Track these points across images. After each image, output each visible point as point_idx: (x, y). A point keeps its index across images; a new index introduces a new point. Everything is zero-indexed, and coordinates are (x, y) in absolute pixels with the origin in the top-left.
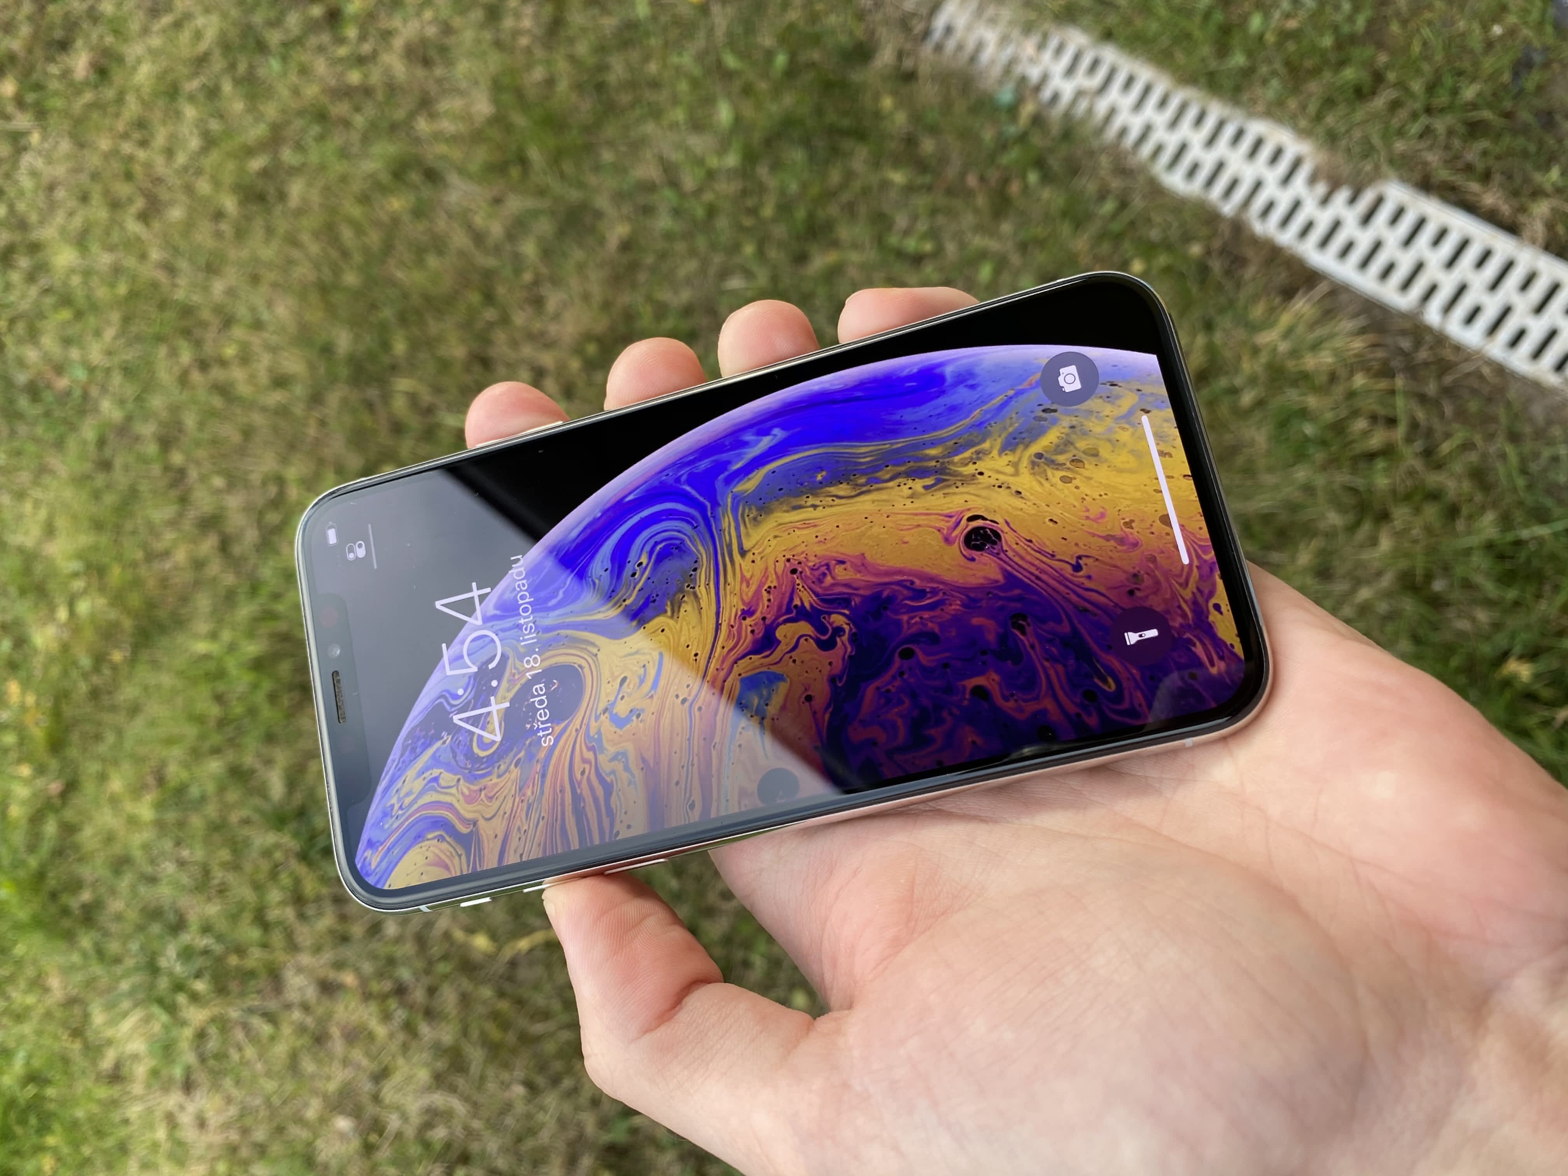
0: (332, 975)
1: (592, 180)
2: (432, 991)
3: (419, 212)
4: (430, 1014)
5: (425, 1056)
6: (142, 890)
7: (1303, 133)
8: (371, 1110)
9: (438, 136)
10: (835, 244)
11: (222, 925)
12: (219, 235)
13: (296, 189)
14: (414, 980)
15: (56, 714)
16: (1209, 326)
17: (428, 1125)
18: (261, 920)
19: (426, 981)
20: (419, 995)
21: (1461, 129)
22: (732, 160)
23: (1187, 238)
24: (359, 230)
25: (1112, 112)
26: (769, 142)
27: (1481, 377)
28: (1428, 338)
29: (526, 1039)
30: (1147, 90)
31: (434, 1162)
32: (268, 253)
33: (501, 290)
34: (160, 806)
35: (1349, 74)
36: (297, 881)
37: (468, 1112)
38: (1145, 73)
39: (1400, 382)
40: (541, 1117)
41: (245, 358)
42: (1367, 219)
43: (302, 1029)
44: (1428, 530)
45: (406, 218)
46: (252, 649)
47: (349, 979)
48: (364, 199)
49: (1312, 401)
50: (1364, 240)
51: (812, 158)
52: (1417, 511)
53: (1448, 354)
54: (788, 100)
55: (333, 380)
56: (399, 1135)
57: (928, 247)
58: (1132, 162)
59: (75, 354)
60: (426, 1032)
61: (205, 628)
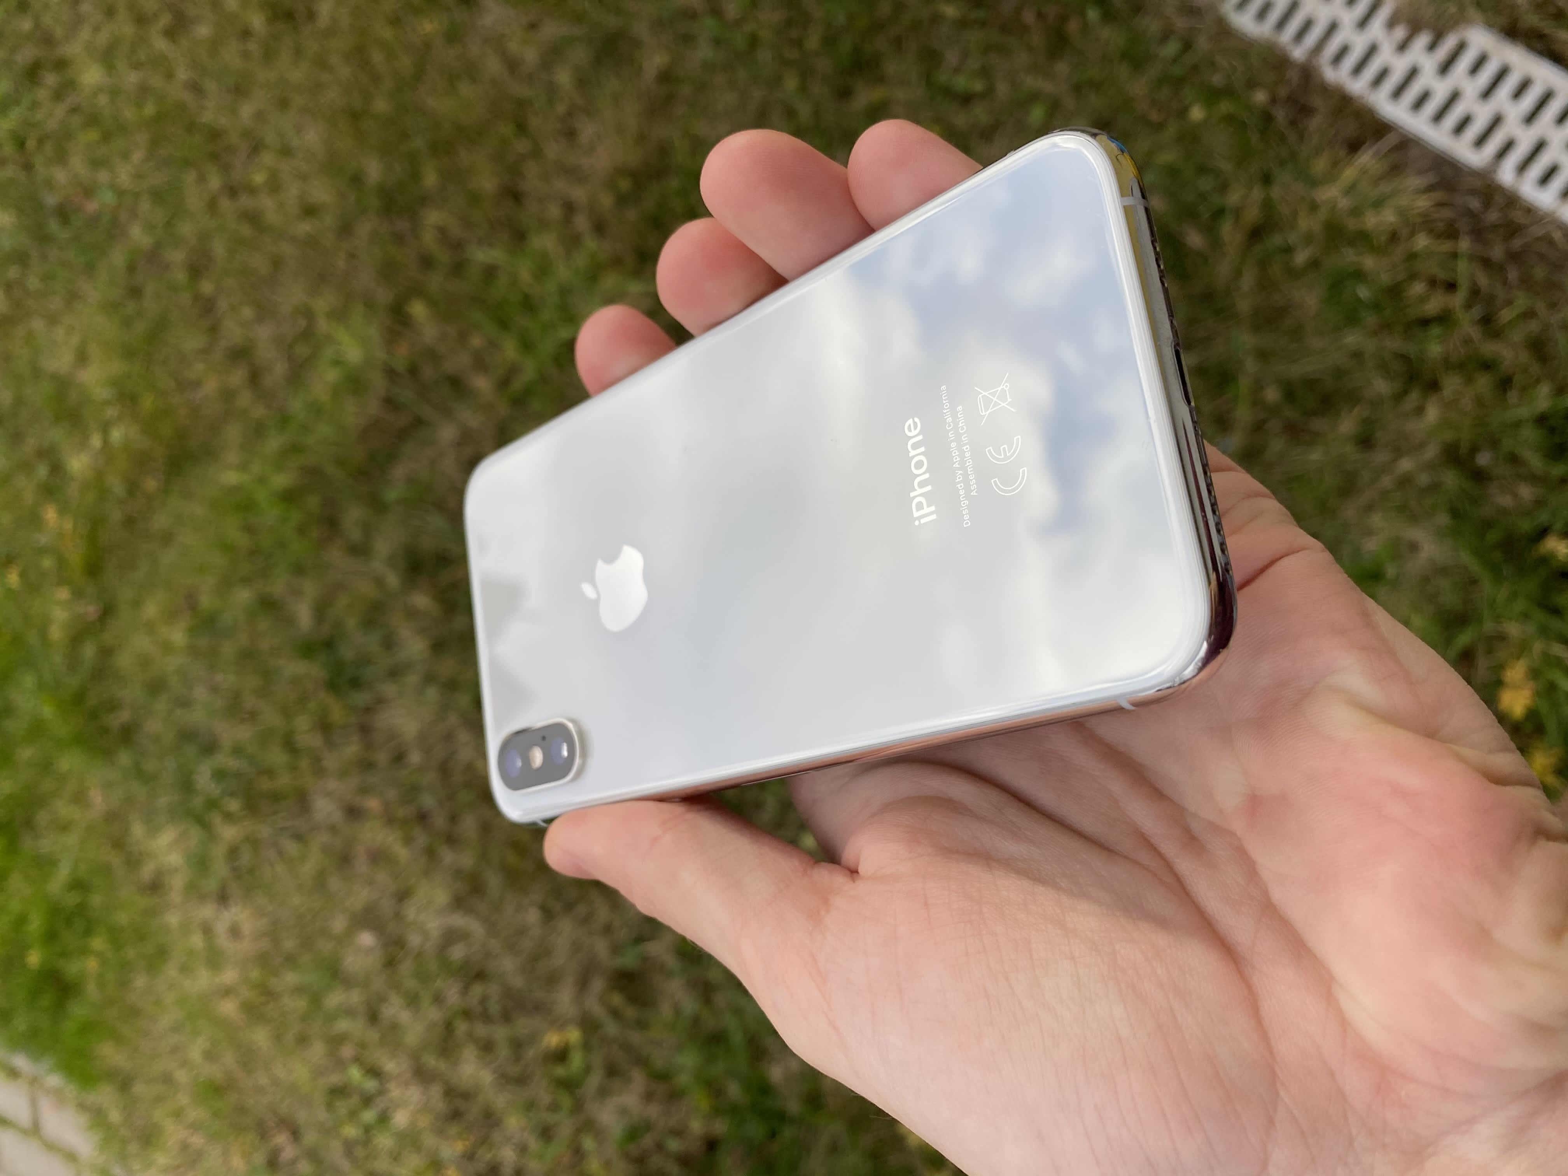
0: (357, 800)
2: (453, 819)
3: (453, 36)
4: (452, 840)
5: (446, 879)
6: (179, 712)
8: (393, 927)
10: (881, 80)
11: (253, 749)
12: (246, 55)
14: (436, 807)
15: (92, 538)
16: (1267, 179)
17: (447, 944)
18: (290, 745)
19: (448, 808)
20: (439, 821)
23: (1252, 84)
24: (390, 54)
27: (1551, 242)
28: (1499, 199)
31: (453, 978)
32: (297, 75)
33: (534, 122)
34: (193, 631)
36: (325, 710)
37: (486, 933)
39: (1465, 244)
40: (557, 941)
41: (274, 186)
42: (1445, 68)
43: (329, 850)
44: (1480, 402)
45: (438, 42)
46: (281, 480)
47: (373, 804)
48: (395, 21)
49: (1369, 262)
50: (1441, 90)
52: (1469, 380)
53: (1518, 217)
55: (363, 210)
56: (420, 952)
57: (978, 86)
59: (103, 176)
60: (448, 856)
61: (235, 459)
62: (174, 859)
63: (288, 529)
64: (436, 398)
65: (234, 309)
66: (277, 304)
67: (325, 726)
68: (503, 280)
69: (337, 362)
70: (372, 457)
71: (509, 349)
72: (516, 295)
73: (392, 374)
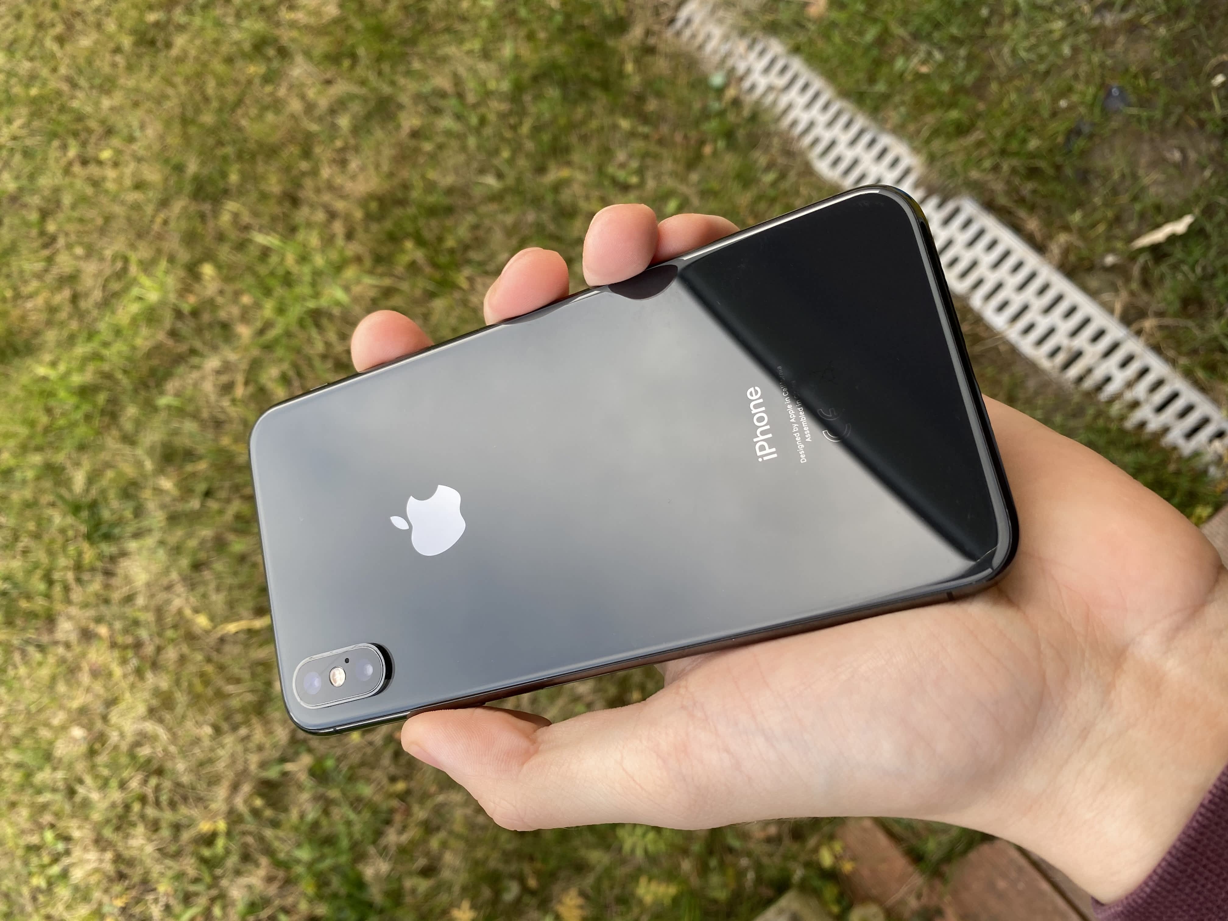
0: (92, 626)
1: (402, 81)
2: (159, 649)
3: (268, 79)
4: (155, 665)
5: (146, 695)
7: (916, 150)
8: (99, 725)
9: (293, 25)
10: (569, 164)
11: (20, 576)
12: (114, 65)
13: (180, 41)
14: (149, 639)
17: (138, 744)
18: (48, 577)
19: (157, 641)
20: (149, 649)
21: (1022, 170)
22: (505, 86)
24: (221, 84)
25: (790, 107)
26: (536, 79)
27: (999, 353)
28: (972, 317)
29: (220, 695)
30: (816, 96)
31: (137, 770)
32: (149, 86)
33: (318, 150)
35: (954, 114)
36: (80, 554)
37: (168, 738)
38: (818, 83)
40: (221, 752)
41: (117, 162)
42: (947, 222)
43: (62, 661)
45: (257, 81)
47: (103, 630)
48: (229, 60)
51: (565, 98)
53: (980, 330)
54: (558, 51)
55: (179, 191)
56: (116, 748)
57: (634, 180)
58: (795, 147)
60: (150, 678)
61: (48, 357)
63: (78, 415)
64: (208, 336)
65: (69, 247)
66: (103, 249)
67: (78, 567)
68: (274, 259)
69: (140, 299)
70: (153, 372)
71: (268, 309)
72: (280, 271)
73: (179, 314)
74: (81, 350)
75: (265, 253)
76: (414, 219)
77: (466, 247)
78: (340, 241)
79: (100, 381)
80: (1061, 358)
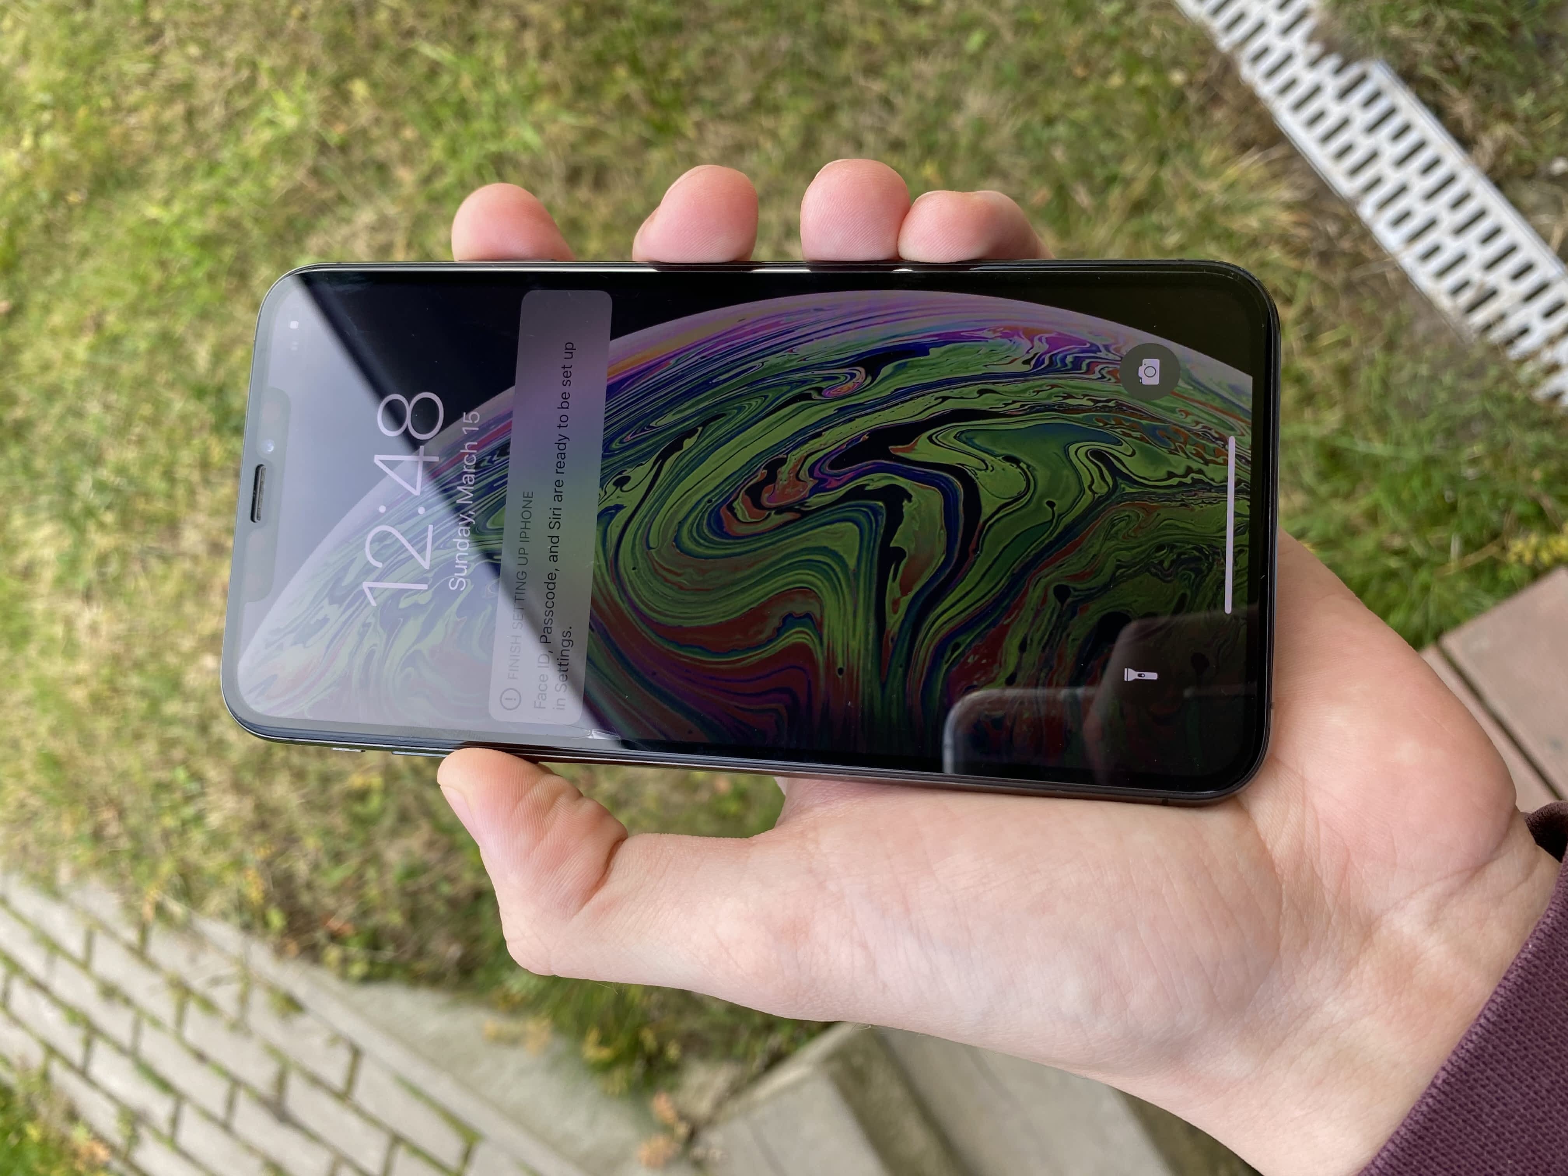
0: (222, 538)
6: (69, 421)
16: (1162, 158)
21: (1463, 27)
23: (1174, 63)
27: (1385, 280)
28: (1355, 229)
34: (94, 349)
36: (206, 450)
39: (1311, 265)
42: (1344, 94)
50: (1336, 112)
53: (1367, 250)
61: (159, 194)
62: (48, 553)
63: (199, 274)
64: (359, 179)
65: (181, 43)
66: (223, 48)
67: (204, 464)
68: (445, 80)
69: (271, 123)
70: (290, 222)
71: (437, 149)
72: (454, 98)
73: (323, 147)
74: (201, 186)
75: (434, 70)
76: (630, 36)
77: (696, 81)
78: (532, 64)
79: (225, 230)
80: (1467, 296)
